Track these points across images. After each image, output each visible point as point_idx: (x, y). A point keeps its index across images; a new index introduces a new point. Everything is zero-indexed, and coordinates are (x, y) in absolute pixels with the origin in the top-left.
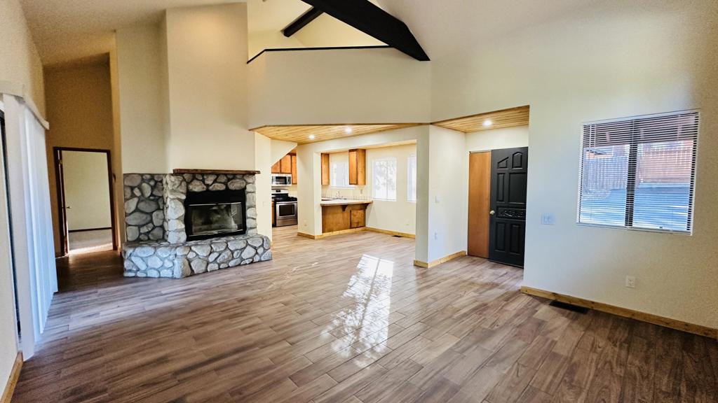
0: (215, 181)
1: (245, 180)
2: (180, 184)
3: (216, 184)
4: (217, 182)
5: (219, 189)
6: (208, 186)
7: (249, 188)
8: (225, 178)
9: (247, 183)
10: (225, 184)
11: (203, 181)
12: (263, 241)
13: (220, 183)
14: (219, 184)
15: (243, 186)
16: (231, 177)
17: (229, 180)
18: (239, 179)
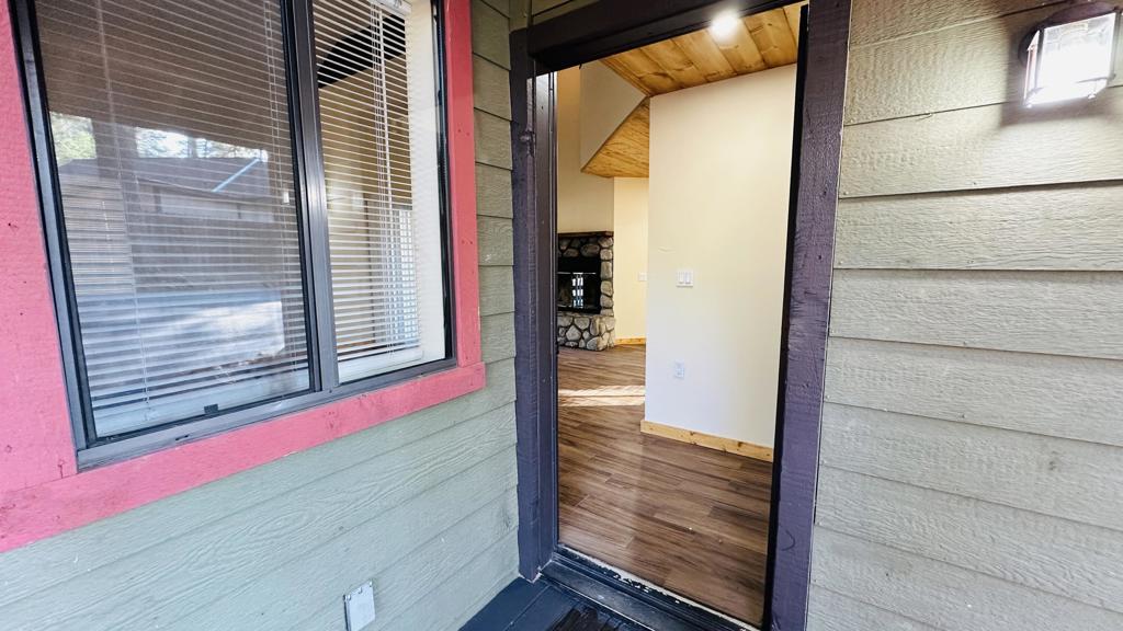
0: (569, 247)
1: (599, 245)
3: (570, 250)
5: (572, 255)
6: (563, 251)
7: (603, 255)
8: (579, 243)
9: (602, 248)
10: (578, 249)
13: (573, 248)
16: (584, 241)
17: (582, 244)
18: (593, 243)
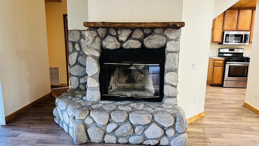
0: (129, 37)
1: (166, 36)
2: (94, 41)
3: (130, 41)
4: (132, 39)
5: (133, 47)
6: (122, 42)
7: (169, 47)
8: (142, 33)
9: (168, 40)
10: (141, 40)
11: (117, 37)
12: (175, 121)
13: (135, 39)
14: (133, 41)
15: (162, 43)
16: (148, 31)
17: (146, 36)
18: (158, 34)
